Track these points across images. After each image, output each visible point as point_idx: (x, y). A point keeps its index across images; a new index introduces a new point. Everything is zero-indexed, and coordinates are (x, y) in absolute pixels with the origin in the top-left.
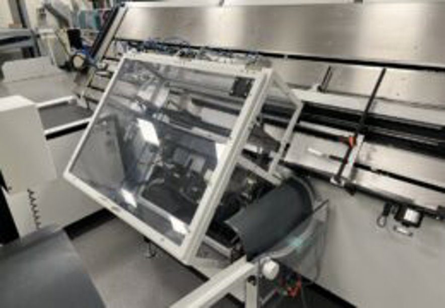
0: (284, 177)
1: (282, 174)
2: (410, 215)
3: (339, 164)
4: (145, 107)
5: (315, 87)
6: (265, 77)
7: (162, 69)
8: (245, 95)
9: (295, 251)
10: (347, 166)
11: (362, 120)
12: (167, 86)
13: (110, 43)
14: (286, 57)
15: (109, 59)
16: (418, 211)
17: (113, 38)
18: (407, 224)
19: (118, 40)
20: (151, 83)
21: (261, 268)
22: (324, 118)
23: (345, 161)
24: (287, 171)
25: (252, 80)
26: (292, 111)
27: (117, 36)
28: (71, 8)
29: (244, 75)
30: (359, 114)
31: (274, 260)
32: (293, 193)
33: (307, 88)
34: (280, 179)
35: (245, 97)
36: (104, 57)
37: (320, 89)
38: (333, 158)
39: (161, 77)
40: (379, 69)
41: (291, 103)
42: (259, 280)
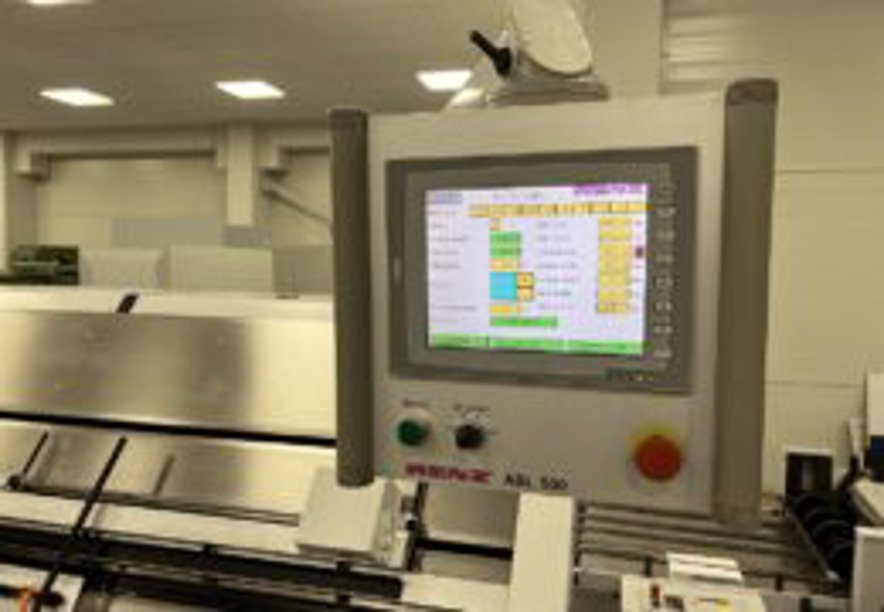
5: (4, 479)
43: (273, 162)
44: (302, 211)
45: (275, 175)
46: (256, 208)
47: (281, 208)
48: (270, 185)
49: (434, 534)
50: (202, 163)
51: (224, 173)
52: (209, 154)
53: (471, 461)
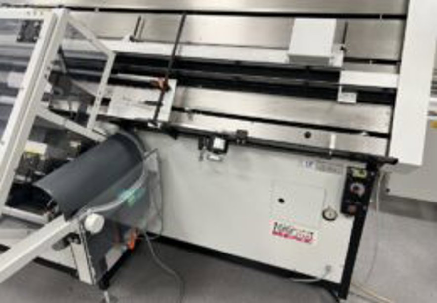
0: (108, 134)
1: (106, 131)
2: (219, 143)
3: (154, 108)
5: (127, 37)
8: (35, 38)
9: (126, 202)
10: (162, 109)
11: (170, 64)
14: (97, 10)
16: (225, 139)
18: (217, 152)
21: (82, 222)
23: (159, 104)
24: (112, 128)
25: (40, 22)
26: (104, 62)
29: (31, 17)
30: (167, 59)
31: (100, 213)
32: (119, 147)
33: (120, 38)
34: (104, 136)
35: (34, 41)
37: (132, 39)
38: (149, 103)
41: (102, 54)
42: (83, 238)
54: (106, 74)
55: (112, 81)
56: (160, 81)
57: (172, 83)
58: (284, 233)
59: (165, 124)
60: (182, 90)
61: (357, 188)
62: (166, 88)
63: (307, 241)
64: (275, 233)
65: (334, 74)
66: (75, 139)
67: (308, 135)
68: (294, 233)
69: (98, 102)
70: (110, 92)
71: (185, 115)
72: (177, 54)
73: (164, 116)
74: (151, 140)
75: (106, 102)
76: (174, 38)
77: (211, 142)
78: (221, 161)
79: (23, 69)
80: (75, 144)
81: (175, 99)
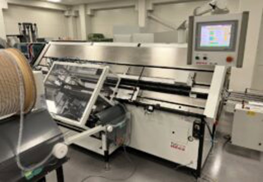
0: (116, 104)
2: (151, 108)
3: (131, 96)
4: (61, 83)
5: (125, 73)
6: (107, 69)
7: (68, 69)
11: (138, 83)
12: (70, 75)
13: (42, 58)
15: (41, 65)
16: (153, 107)
17: (43, 57)
18: (149, 110)
19: (46, 57)
20: (63, 75)
21: (107, 128)
22: (127, 83)
23: (133, 95)
25: (102, 70)
26: (117, 81)
27: (45, 56)
28: (7, 41)
29: (100, 68)
33: (123, 73)
34: (114, 104)
36: (39, 65)
37: (127, 74)
38: (129, 94)
39: (68, 72)
40: (142, 68)
41: (117, 78)
42: (106, 133)
43: (150, 8)
44: (157, 21)
45: (151, 11)
46: (146, 22)
47: (151, 21)
48: (149, 14)
49: (197, 82)
50: (131, 9)
51: (137, 12)
52: (133, 7)
53: (205, 61)
54: (117, 85)
55: (119, 87)
56: (134, 88)
57: (138, 89)
58: (175, 146)
59: (134, 101)
60: (141, 91)
61: (197, 127)
62: (135, 90)
63: (183, 150)
64: (171, 146)
65: (189, 88)
66: (105, 105)
67: (180, 107)
68: (179, 147)
69: (114, 93)
70: (118, 90)
71: (141, 99)
72: (140, 79)
73: (134, 98)
74: (129, 107)
75: (116, 94)
76: (140, 74)
77: (148, 107)
78: (151, 114)
79: (96, 83)
80: (104, 107)
81: (138, 94)
